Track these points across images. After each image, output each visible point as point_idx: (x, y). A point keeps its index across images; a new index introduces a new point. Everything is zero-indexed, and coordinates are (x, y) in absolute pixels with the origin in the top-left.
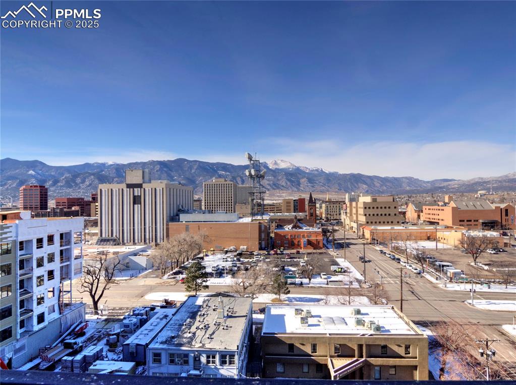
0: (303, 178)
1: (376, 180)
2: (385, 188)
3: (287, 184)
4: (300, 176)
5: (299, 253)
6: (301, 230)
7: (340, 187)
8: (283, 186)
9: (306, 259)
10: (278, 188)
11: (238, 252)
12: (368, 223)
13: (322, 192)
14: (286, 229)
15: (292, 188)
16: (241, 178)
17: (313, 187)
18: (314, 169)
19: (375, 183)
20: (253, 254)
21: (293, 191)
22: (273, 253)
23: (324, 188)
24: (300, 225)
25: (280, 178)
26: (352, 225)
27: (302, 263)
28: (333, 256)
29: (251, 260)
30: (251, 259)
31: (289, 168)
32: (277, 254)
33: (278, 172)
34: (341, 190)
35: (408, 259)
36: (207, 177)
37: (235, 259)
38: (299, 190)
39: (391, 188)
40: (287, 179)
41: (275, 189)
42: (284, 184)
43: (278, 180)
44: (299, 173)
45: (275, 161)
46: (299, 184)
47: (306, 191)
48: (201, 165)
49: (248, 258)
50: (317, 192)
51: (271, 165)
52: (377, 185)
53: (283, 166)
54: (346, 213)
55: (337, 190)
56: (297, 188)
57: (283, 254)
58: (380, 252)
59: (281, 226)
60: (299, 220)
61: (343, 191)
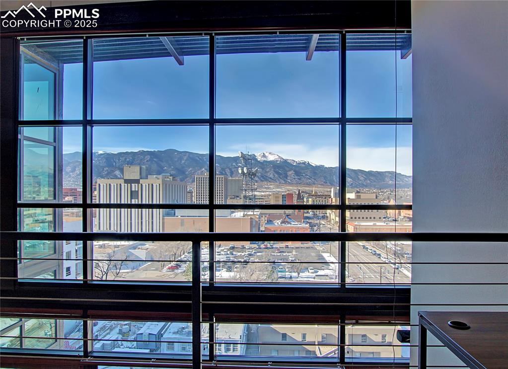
0: (290, 171)
1: (360, 174)
2: (369, 182)
3: (274, 176)
4: (287, 169)
5: (288, 247)
6: (289, 225)
7: (326, 180)
8: (271, 178)
9: (294, 253)
10: (266, 180)
11: (231, 246)
12: (352, 218)
13: (309, 185)
14: (276, 224)
15: (279, 180)
16: (230, 169)
17: (299, 179)
18: (301, 162)
19: (359, 177)
20: (245, 248)
21: (280, 183)
22: (264, 247)
23: (310, 180)
24: (289, 220)
25: (268, 170)
26: (336, 220)
27: (291, 257)
28: (319, 251)
29: (243, 254)
30: (243, 252)
31: (277, 161)
32: (267, 248)
33: (266, 165)
34: (326, 183)
35: (387, 255)
36: (196, 168)
37: (229, 252)
38: (286, 182)
39: (375, 181)
40: (274, 171)
41: (263, 181)
42: (271, 176)
43: (266, 172)
44: (286, 166)
45: (264, 153)
46: (286, 176)
47: (293, 184)
48: (191, 156)
49: (240, 252)
50: (304, 184)
51: (259, 157)
52: (361, 179)
53: (271, 158)
55: (323, 183)
56: (284, 181)
57: (273, 248)
58: (362, 247)
59: (271, 221)
60: (287, 215)
61: (329, 184)
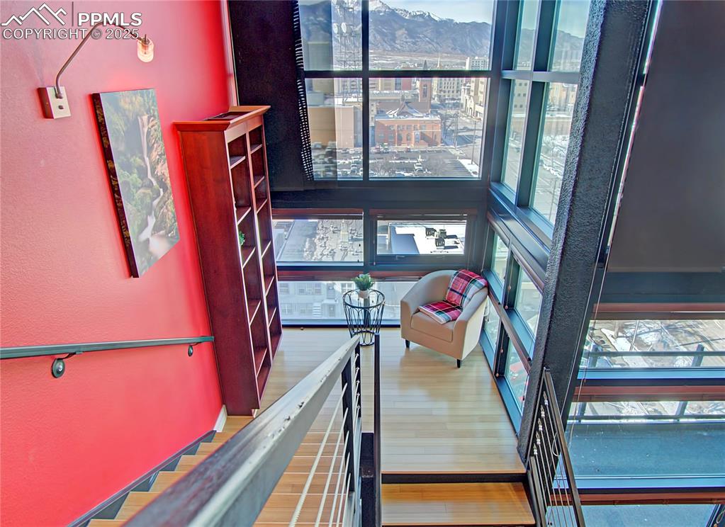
0: (400, 29)
4: (396, 26)
5: (410, 151)
6: (410, 118)
7: (455, 45)
9: (420, 160)
11: (327, 150)
13: (428, 53)
14: (390, 116)
15: (383, 45)
17: (414, 43)
18: (418, 13)
20: (348, 153)
21: (384, 50)
22: (376, 151)
23: (430, 46)
24: (409, 110)
26: (476, 110)
27: (418, 166)
28: (455, 157)
29: (347, 162)
30: (346, 160)
31: (379, 12)
32: (379, 153)
34: (455, 49)
35: (553, 162)
37: (326, 160)
38: (393, 49)
40: (374, 29)
44: (394, 20)
46: (394, 39)
47: (404, 51)
49: (342, 159)
50: (421, 52)
54: (469, 90)
55: (450, 49)
56: (391, 46)
57: (388, 153)
58: (515, 150)
59: (382, 111)
60: (407, 103)
61: (459, 52)
